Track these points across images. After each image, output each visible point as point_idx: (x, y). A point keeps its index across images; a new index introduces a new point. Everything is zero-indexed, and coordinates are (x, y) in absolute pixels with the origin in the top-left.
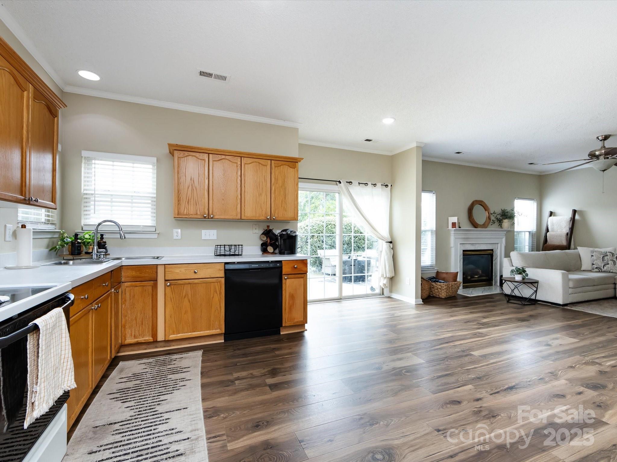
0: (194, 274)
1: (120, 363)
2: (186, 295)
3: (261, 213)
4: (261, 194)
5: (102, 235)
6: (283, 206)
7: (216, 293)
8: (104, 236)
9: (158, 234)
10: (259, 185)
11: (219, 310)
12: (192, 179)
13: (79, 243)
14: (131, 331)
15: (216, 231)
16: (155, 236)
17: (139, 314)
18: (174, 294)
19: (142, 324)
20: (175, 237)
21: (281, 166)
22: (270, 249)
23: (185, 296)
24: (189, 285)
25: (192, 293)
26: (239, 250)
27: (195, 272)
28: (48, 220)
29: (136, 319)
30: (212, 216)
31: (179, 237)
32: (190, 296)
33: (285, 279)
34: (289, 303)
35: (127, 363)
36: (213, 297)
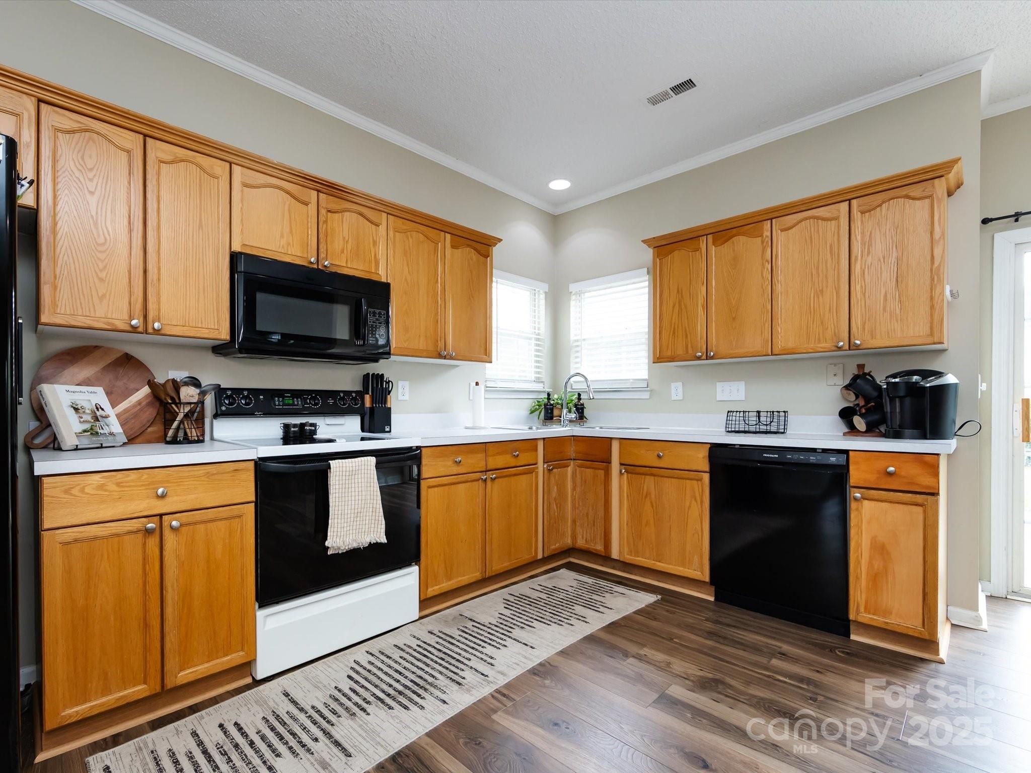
0: (656, 457)
1: (561, 570)
2: (648, 494)
3: (821, 335)
4: (822, 291)
5: (579, 395)
6: (888, 309)
7: (696, 500)
8: (582, 397)
9: (651, 391)
10: (818, 269)
11: (700, 534)
12: (680, 290)
13: (552, 405)
14: (583, 531)
15: (743, 383)
16: (646, 395)
17: (590, 510)
18: (631, 487)
19: (594, 525)
20: (674, 397)
21: (880, 205)
22: (860, 423)
23: (646, 495)
24: (653, 477)
25: (657, 493)
26: (778, 422)
27: (659, 456)
28: (539, 378)
29: (587, 514)
30: (712, 354)
31: (680, 397)
32: (653, 496)
33: (856, 499)
34: (870, 565)
35: (567, 572)
36: (690, 507)
